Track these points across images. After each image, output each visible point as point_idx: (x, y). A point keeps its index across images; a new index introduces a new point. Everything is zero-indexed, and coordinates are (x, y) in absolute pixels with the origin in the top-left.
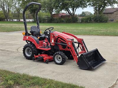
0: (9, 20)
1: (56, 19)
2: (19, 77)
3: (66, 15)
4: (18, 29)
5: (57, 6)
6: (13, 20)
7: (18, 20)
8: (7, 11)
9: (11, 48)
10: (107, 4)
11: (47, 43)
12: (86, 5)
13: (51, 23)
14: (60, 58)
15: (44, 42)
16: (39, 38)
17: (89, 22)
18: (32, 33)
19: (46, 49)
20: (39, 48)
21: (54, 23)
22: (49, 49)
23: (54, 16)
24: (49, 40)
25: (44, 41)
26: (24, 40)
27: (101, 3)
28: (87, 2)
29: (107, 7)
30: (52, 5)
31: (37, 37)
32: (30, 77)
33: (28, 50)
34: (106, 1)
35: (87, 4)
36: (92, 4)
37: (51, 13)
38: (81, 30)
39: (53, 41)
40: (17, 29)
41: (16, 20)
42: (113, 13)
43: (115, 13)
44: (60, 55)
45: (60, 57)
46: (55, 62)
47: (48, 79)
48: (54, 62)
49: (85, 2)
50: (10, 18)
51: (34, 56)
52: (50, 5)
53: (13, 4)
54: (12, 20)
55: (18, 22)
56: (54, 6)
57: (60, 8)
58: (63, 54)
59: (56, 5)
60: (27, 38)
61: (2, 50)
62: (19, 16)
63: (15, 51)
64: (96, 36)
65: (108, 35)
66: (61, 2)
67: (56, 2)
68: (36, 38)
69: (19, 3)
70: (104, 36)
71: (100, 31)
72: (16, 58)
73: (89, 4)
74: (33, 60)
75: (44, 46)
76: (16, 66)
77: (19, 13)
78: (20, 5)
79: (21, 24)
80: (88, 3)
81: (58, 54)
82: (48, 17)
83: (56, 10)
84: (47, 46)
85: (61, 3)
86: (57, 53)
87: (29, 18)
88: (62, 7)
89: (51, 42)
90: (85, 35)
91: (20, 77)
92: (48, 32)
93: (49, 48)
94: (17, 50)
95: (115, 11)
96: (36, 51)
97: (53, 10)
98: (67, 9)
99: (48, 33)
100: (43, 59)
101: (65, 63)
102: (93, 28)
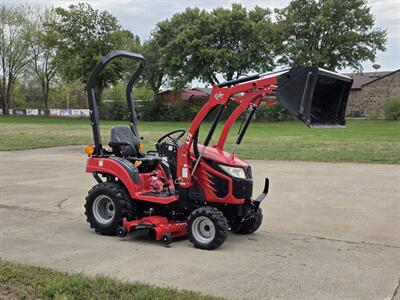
0: (11, 112)
1: (173, 110)
2: (88, 287)
3: (204, 94)
4: (48, 140)
5: (175, 66)
6: (25, 111)
7: (42, 112)
8: (7, 82)
9: (37, 201)
10: (341, 60)
11: (163, 181)
12: (272, 63)
13: (155, 120)
14: (207, 228)
15: (154, 178)
16: (138, 163)
17: (283, 120)
18: (117, 148)
19: (163, 199)
20: (138, 195)
21: (165, 121)
22: (174, 198)
23: (166, 97)
24: (174, 171)
25: (155, 175)
26: (88, 170)
27: (320, 56)
28: (276, 54)
29: (340, 69)
30: (161, 62)
31: (133, 162)
32: (122, 285)
33: (103, 204)
34: (336, 52)
35: (275, 61)
36: (291, 61)
37: (156, 89)
38: (258, 143)
39: (185, 173)
40: (42, 141)
41: (35, 112)
42: (360, 89)
43: (366, 89)
44: (209, 216)
45: (210, 224)
46: (193, 240)
47: (179, 289)
48: (188, 242)
49: (268, 52)
50: (17, 106)
51: (121, 224)
52: (154, 62)
53: (28, 58)
54: (21, 113)
55: (43, 117)
56: (167, 65)
57: (186, 73)
58: (218, 214)
59: (173, 62)
60: (101, 164)
61: (6, 207)
62: (46, 98)
63: (51, 210)
64: (309, 163)
65: (350, 160)
66: (189, 54)
67: (171, 52)
68: (129, 165)
69: (46, 56)
70: (337, 162)
71: (323, 148)
72: (61, 230)
73: (280, 61)
74: (121, 235)
75: (155, 189)
76: (69, 253)
77: (48, 89)
78: (50, 60)
79: (54, 125)
80: (279, 57)
81: (203, 214)
82: (144, 103)
83: (172, 79)
84: (164, 191)
85: (189, 57)
86: (200, 210)
87: (79, 104)
88: (195, 69)
89: (181, 175)
90: (273, 159)
91: (91, 285)
92: (168, 145)
93: (170, 195)
94: (59, 206)
95: (367, 85)
96: (128, 204)
97: (163, 79)
98: (210, 78)
99: (170, 148)
100: (154, 231)
101: (225, 243)
102: (298, 137)
